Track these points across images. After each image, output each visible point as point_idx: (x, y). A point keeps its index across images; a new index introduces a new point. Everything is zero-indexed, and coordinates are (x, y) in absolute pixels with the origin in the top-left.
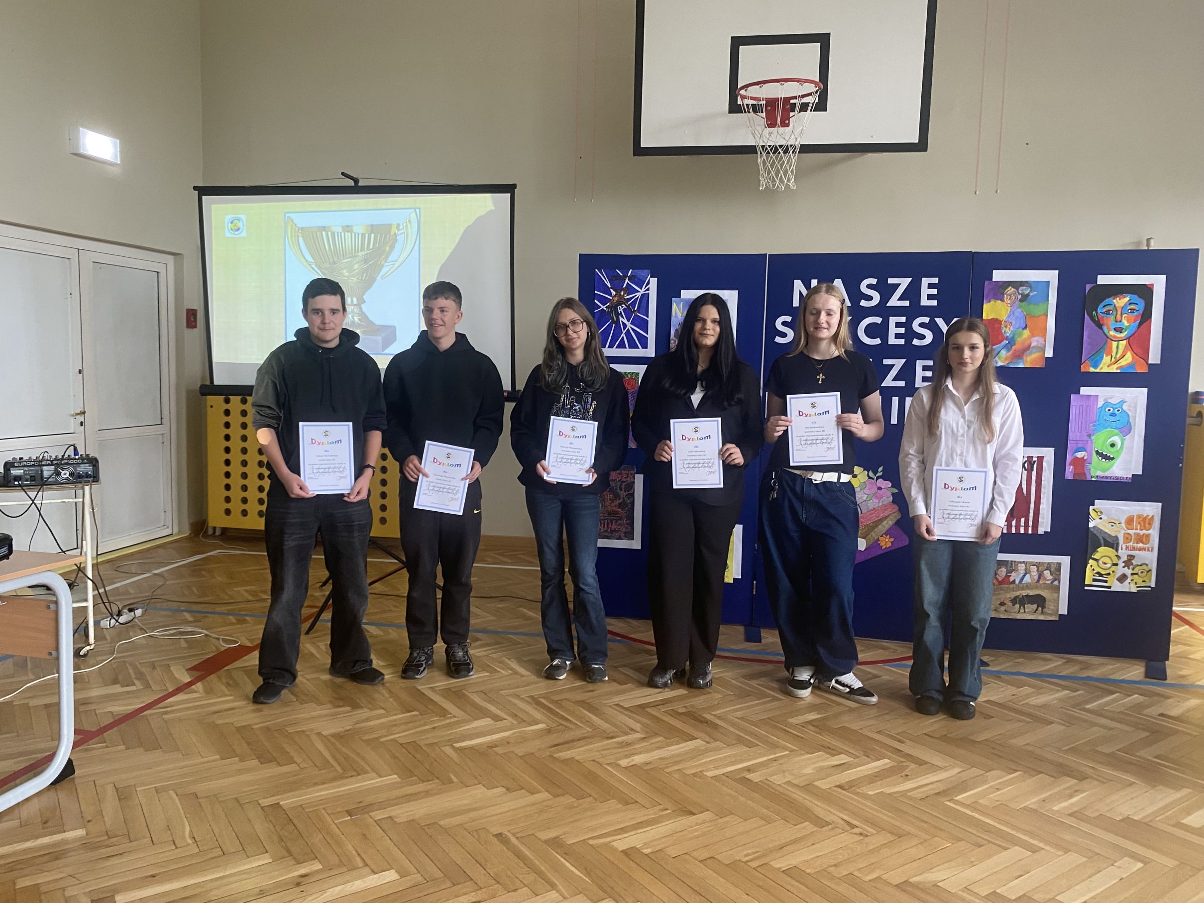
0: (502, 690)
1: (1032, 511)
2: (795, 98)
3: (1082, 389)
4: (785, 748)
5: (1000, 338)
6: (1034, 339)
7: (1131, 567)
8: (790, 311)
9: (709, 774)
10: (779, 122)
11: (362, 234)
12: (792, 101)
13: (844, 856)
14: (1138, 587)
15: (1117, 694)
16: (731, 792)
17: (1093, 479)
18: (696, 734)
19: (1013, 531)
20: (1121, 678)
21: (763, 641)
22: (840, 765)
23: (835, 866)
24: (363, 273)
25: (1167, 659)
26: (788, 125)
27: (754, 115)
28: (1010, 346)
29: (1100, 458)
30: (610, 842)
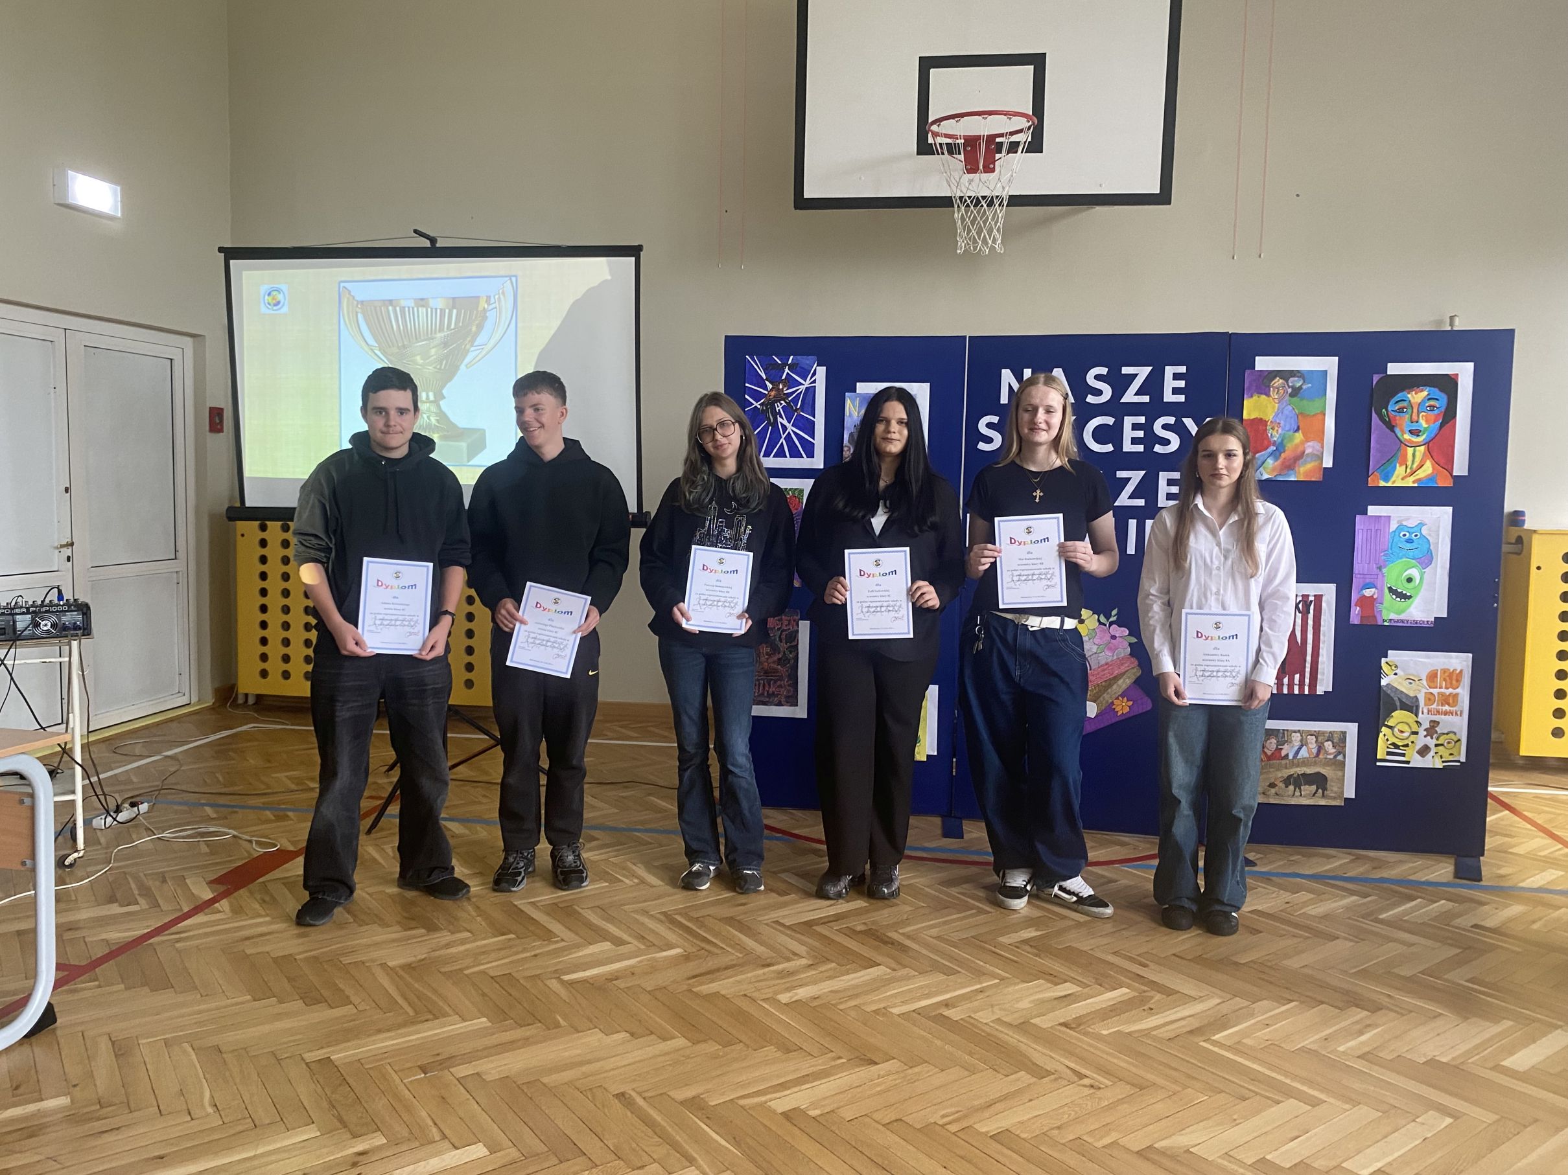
0: (624, 905)
1: (1308, 665)
2: (1001, 135)
3: (1370, 508)
4: (994, 976)
5: (1266, 442)
6: (1309, 444)
7: (1435, 736)
8: (996, 408)
9: (896, 1011)
10: (981, 167)
11: (441, 310)
12: (998, 140)
13: (1070, 1115)
14: (1443, 762)
15: (1419, 900)
16: (922, 1033)
17: (1386, 624)
18: (879, 959)
19: (1285, 691)
20: (1423, 879)
21: (965, 836)
22: (1065, 996)
23: (1059, 1128)
24: (443, 360)
25: (1483, 855)
26: (993, 170)
27: (949, 157)
28: (1277, 452)
29: (1394, 597)
30: (766, 1102)
